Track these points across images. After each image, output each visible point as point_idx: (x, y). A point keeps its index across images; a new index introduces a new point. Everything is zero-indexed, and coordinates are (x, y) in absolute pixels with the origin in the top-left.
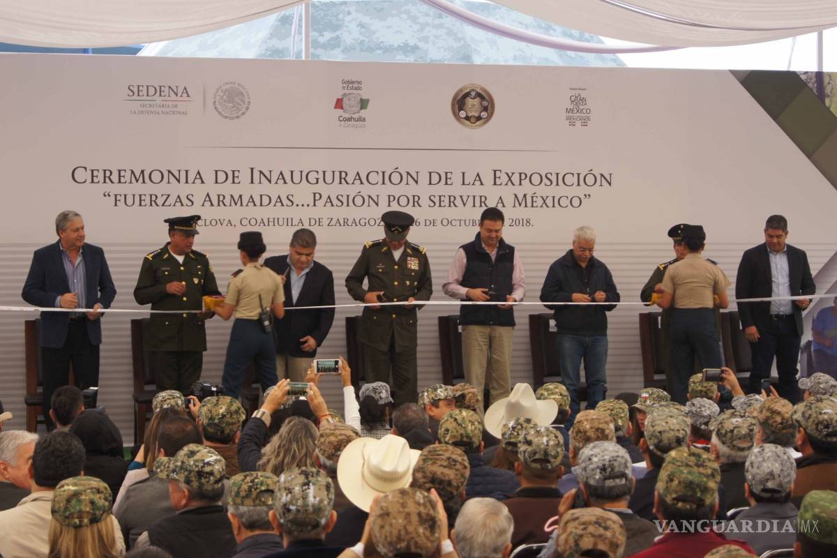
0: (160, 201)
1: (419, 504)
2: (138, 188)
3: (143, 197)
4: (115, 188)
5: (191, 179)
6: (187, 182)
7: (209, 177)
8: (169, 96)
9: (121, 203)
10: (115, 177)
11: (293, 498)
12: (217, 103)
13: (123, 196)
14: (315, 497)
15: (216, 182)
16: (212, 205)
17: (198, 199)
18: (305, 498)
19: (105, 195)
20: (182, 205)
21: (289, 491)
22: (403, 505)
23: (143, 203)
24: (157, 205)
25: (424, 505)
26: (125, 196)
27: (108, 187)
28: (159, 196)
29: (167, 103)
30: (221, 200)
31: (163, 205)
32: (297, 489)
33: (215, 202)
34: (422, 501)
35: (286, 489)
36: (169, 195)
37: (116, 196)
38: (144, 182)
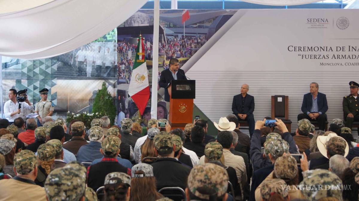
0: (317, 57)
1: (289, 162)
2: (310, 53)
3: (312, 56)
4: (302, 53)
5: (328, 50)
6: (327, 51)
7: (334, 49)
8: (321, 22)
9: (304, 58)
10: (302, 49)
11: (279, 148)
12: (338, 24)
13: (305, 56)
14: (285, 147)
15: (337, 51)
16: (335, 58)
17: (331, 56)
18: (282, 147)
19: (299, 55)
20: (325, 58)
21: (277, 146)
22: (284, 162)
23: (312, 58)
24: (316, 58)
25: (291, 162)
26: (306, 55)
27: (300, 52)
28: (317, 55)
29: (321, 24)
30: (338, 57)
31: (318, 58)
32: (279, 145)
33: (336, 57)
34: (290, 161)
35: (275, 145)
36: (320, 55)
37: (302, 55)
38: (312, 51)
